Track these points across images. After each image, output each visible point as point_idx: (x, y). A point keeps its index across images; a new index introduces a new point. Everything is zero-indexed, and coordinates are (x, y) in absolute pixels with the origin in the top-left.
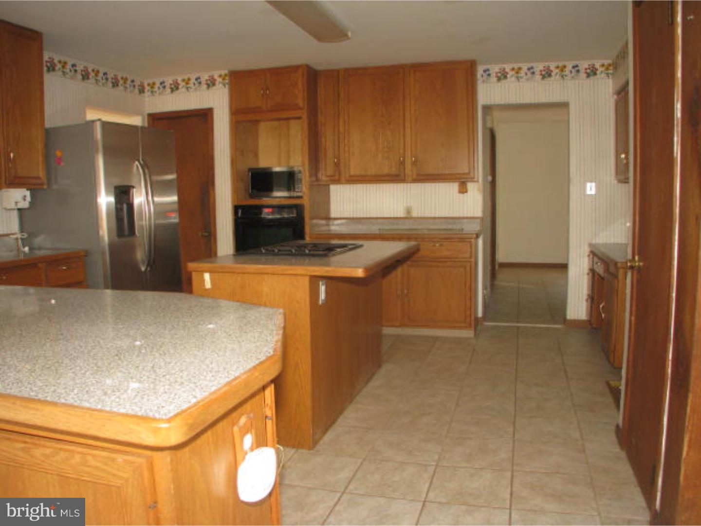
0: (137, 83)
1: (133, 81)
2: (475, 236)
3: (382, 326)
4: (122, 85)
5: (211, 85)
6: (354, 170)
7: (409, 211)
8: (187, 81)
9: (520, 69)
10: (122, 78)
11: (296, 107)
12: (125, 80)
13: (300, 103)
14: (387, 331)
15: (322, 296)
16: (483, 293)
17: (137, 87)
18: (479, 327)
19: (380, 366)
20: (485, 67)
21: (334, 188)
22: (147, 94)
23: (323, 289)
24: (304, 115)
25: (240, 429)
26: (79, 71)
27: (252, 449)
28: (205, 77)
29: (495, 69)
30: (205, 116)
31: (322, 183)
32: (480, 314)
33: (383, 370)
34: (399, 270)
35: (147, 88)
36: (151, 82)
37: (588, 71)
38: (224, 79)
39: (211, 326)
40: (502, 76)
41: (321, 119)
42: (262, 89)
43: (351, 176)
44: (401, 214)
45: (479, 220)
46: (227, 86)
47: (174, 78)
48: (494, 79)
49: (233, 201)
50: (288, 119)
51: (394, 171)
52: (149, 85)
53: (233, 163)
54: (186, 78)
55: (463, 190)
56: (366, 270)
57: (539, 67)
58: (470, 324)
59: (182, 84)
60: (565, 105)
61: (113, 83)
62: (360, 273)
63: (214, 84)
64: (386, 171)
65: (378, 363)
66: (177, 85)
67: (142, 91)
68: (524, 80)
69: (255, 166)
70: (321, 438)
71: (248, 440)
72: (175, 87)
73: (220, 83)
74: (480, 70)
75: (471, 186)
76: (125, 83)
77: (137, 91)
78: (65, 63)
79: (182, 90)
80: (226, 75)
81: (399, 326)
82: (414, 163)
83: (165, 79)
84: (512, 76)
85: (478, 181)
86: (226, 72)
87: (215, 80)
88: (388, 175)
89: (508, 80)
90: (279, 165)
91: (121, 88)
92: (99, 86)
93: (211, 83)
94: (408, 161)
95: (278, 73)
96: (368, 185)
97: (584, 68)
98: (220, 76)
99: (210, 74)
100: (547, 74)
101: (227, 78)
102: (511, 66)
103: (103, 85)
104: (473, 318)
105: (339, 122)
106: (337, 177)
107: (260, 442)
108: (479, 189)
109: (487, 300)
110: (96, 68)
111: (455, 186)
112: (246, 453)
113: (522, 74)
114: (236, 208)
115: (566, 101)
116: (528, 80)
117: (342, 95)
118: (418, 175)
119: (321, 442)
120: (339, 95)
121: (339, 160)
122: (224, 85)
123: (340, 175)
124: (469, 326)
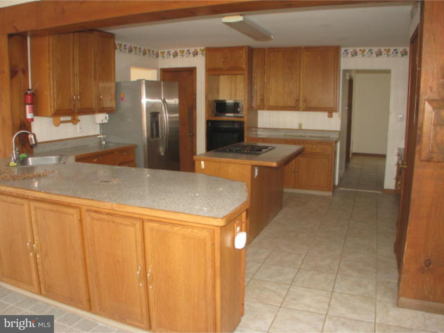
0: (155, 52)
1: (153, 51)
2: (335, 142)
3: (284, 187)
4: (147, 54)
5: (195, 54)
6: (272, 103)
7: (300, 125)
8: (182, 52)
9: (364, 50)
10: (148, 50)
11: (242, 69)
12: (149, 51)
13: (244, 66)
14: (286, 190)
15: (256, 174)
16: (339, 172)
17: (155, 54)
18: (336, 190)
19: (281, 209)
20: (345, 49)
21: (260, 112)
22: (160, 58)
23: (256, 170)
24: (246, 73)
25: (237, 224)
26: (128, 49)
27: (239, 232)
28: (192, 50)
29: (351, 50)
30: (192, 71)
31: (254, 109)
32: (337, 183)
33: (283, 211)
34: (294, 161)
35: (160, 54)
36: (162, 51)
37: (403, 53)
38: (202, 52)
39: (220, 189)
40: (355, 54)
41: (254, 75)
42: (223, 58)
43: (270, 106)
44: (296, 127)
45: (338, 133)
46: (204, 55)
47: (175, 50)
48: (350, 55)
49: (206, 118)
50: (236, 75)
51: (293, 105)
52: (161, 52)
53: (207, 97)
54: (182, 50)
55: (330, 116)
56: (278, 163)
57: (375, 49)
58: (330, 188)
59: (179, 53)
60: (388, 72)
61: (143, 53)
62: (274, 164)
63: (197, 54)
64: (289, 104)
65: (280, 206)
66: (177, 54)
67: (157, 56)
68: (366, 56)
69: (218, 99)
70: (252, 241)
71: (238, 229)
72: (175, 55)
73: (200, 54)
74: (343, 50)
75: (334, 114)
76: (149, 52)
77: (155, 57)
78: (121, 45)
79: (179, 56)
80: (204, 50)
81: (293, 188)
82: (305, 101)
83: (170, 50)
84: (360, 54)
85: (338, 112)
86: (204, 48)
87: (198, 52)
88: (289, 107)
89: (358, 56)
90: (231, 99)
91: (147, 55)
92: (137, 55)
93: (196, 54)
94: (301, 100)
95: (232, 49)
96: (279, 112)
97: (400, 51)
98: (200, 50)
99: (195, 49)
100: (379, 54)
101: (204, 51)
102: (360, 48)
103: (139, 55)
104: (332, 185)
105: (264, 77)
106: (262, 106)
107: (241, 230)
108: (339, 116)
109: (341, 175)
110: (136, 46)
111: (326, 114)
112: (237, 233)
113: (366, 53)
114: (208, 122)
115: (389, 69)
116: (369, 57)
117: (266, 62)
118: (306, 107)
119: (253, 242)
120: (265, 62)
121: (263, 97)
122: (203, 55)
123: (264, 105)
124: (329, 190)
